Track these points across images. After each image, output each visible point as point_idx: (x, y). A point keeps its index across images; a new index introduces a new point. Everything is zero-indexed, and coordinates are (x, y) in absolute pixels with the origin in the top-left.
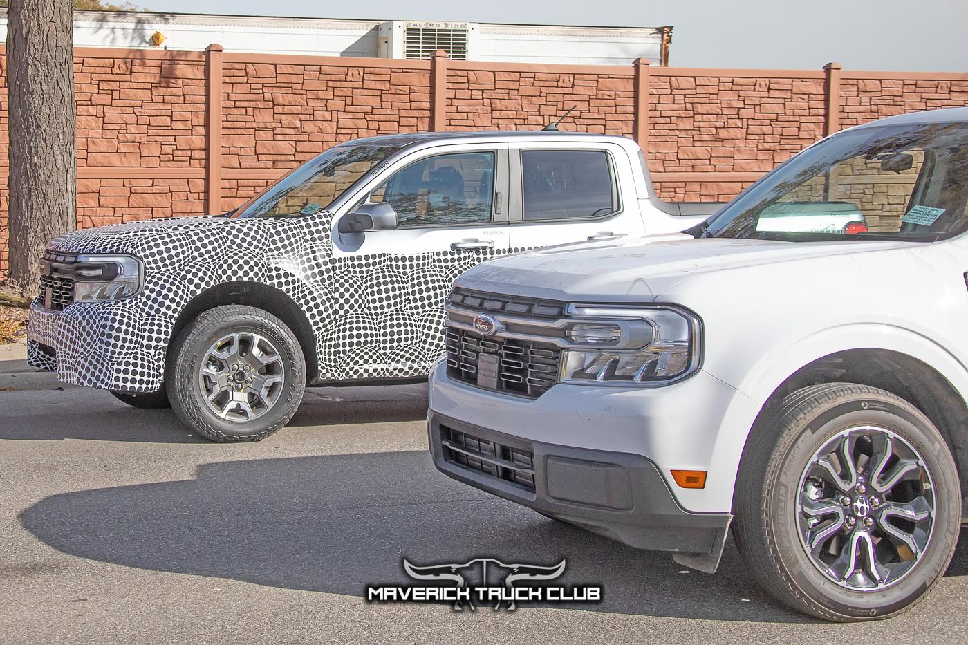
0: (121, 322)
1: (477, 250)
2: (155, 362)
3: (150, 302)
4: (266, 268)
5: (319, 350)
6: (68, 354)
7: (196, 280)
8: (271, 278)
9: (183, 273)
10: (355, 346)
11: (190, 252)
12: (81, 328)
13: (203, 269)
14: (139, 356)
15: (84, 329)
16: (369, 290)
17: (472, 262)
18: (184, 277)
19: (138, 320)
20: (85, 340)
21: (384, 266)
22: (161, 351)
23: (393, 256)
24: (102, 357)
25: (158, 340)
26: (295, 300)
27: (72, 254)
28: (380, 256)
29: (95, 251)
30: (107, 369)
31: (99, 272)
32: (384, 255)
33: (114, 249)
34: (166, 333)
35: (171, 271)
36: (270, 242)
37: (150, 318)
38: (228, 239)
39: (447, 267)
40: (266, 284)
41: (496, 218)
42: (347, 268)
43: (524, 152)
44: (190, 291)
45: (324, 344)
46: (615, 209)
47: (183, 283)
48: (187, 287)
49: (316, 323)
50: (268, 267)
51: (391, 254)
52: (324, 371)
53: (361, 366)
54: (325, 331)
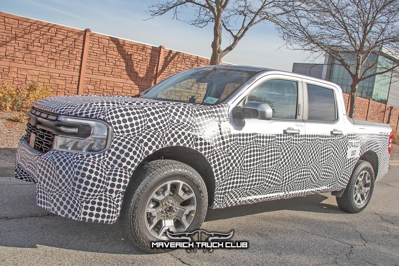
0: (91, 171)
1: (293, 134)
2: (115, 203)
3: (114, 158)
4: (194, 138)
5: (216, 192)
6: (46, 188)
7: (150, 144)
8: (196, 145)
9: (141, 138)
10: (234, 189)
11: (146, 123)
12: (58, 171)
13: (155, 136)
14: (103, 197)
15: (61, 172)
16: (246, 155)
17: (291, 141)
18: (142, 141)
19: (104, 171)
20: (61, 181)
21: (254, 141)
22: (120, 194)
23: (259, 135)
24: (74, 196)
25: (119, 186)
26: (208, 161)
27: (54, 114)
28: (253, 135)
29: (73, 114)
30: (77, 205)
31: (76, 130)
32: (255, 134)
33: (89, 114)
34: (125, 182)
35: (132, 136)
36: (196, 120)
37: (114, 169)
38: (170, 115)
40: (193, 149)
41: (299, 117)
42: (237, 141)
43: (308, 85)
44: (144, 152)
45: (220, 188)
46: (336, 118)
47: (141, 146)
48: (143, 149)
49: (217, 175)
50: (196, 137)
51: (258, 134)
52: (216, 204)
53: (234, 200)
54: (221, 180)
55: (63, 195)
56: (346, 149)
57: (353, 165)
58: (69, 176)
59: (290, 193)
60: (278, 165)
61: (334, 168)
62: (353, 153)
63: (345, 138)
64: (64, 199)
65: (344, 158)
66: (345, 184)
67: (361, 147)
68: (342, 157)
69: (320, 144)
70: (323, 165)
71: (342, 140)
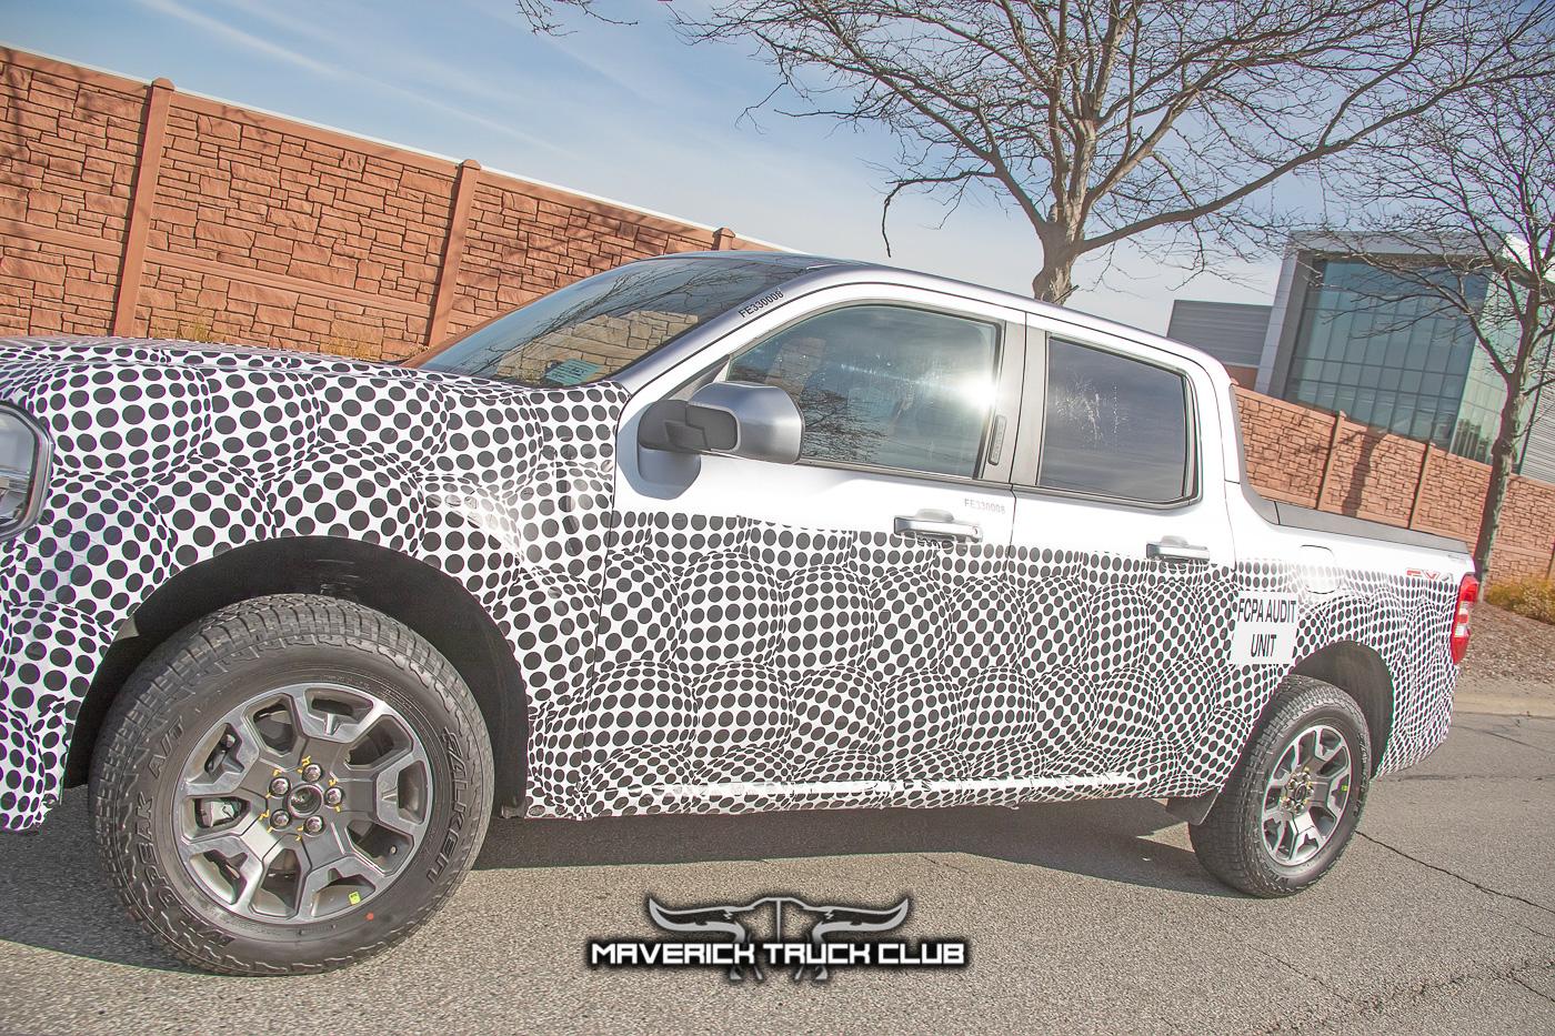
1: (946, 539)
2: (40, 746)
3: (48, 564)
4: (421, 511)
5: (535, 749)
7: (202, 519)
9: (165, 490)
10: (629, 744)
11: (201, 432)
13: (230, 489)
16: (690, 607)
17: (933, 568)
18: (166, 504)
19: (2, 611)
21: (737, 549)
22: (62, 714)
23: (763, 528)
25: (55, 681)
26: (491, 613)
28: (731, 523)
32: (743, 522)
34: (84, 664)
35: (131, 480)
36: (447, 440)
37: (41, 610)
38: (326, 410)
39: (878, 572)
40: (413, 558)
41: (989, 472)
42: (644, 541)
43: (1053, 341)
44: (176, 549)
45: (551, 734)
46: (1189, 492)
47: (159, 522)
48: (169, 535)
49: (538, 679)
50: (429, 510)
51: (757, 522)
52: (539, 801)
53: (636, 791)
54: (559, 702)
56: (1225, 625)
57: (1261, 697)
59: (936, 786)
60: (864, 663)
61: (1163, 701)
62: (1263, 644)
63: (1222, 579)
65: (1216, 662)
66: (1219, 774)
67: (1302, 624)
68: (1204, 659)
69: (1088, 594)
70: (1101, 682)
71: (1204, 585)
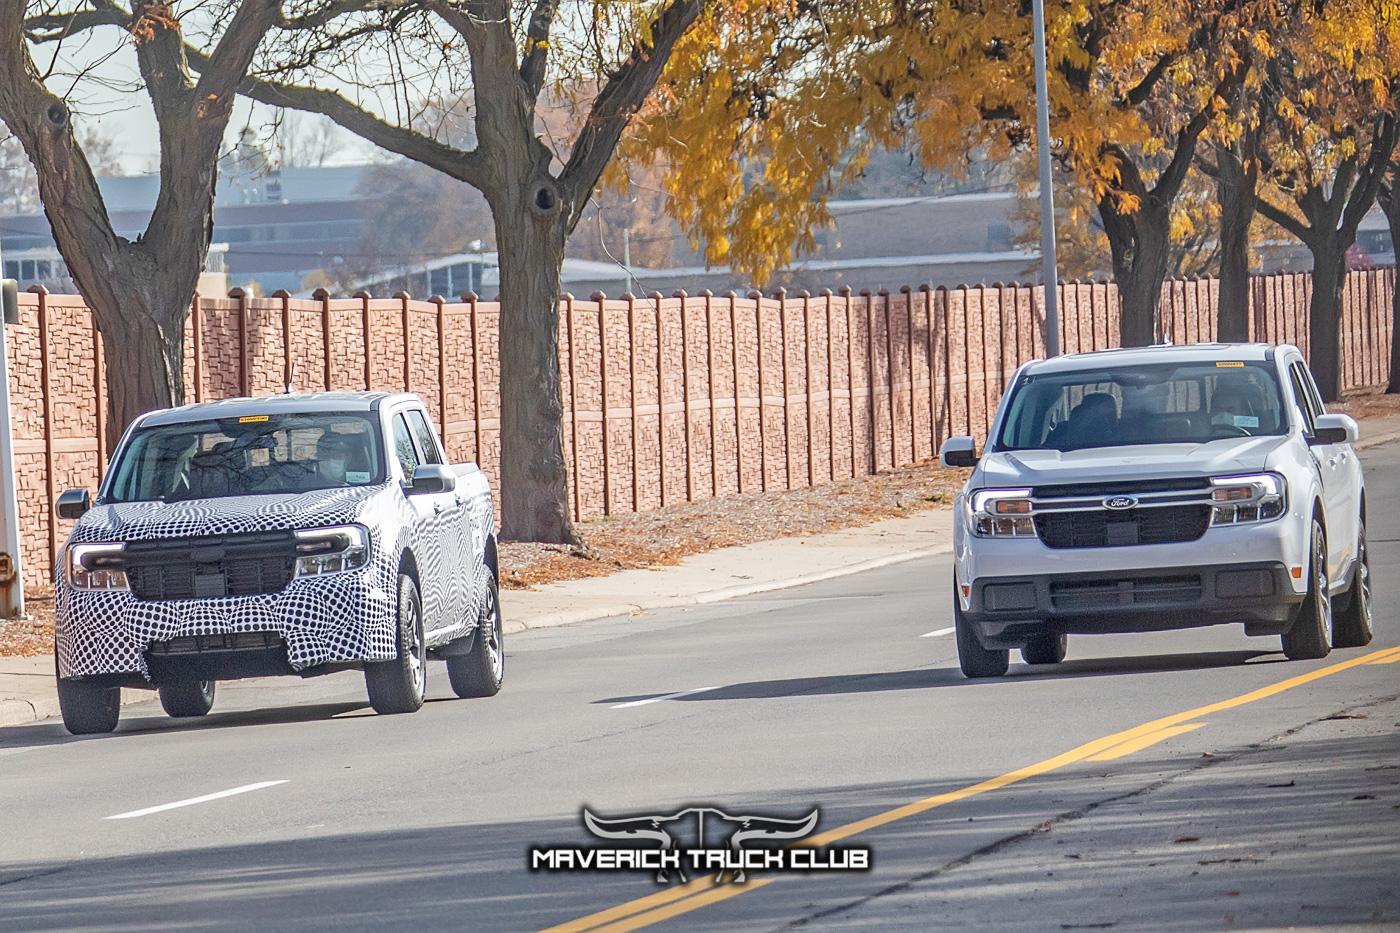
30: (366, 639)
55: (345, 631)
58: (348, 604)
64: (347, 635)
